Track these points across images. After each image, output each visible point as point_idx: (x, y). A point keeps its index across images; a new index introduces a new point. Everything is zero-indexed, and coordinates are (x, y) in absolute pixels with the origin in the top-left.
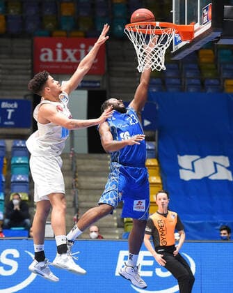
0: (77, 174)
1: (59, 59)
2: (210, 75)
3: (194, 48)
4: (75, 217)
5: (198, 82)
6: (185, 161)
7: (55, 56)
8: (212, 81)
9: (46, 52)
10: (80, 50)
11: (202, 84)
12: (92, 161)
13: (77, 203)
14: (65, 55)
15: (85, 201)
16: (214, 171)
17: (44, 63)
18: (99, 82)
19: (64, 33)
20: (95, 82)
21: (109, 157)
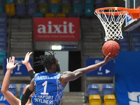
1: (50, 31)
6: (133, 96)
7: (47, 30)
9: (41, 27)
10: (64, 26)
17: (40, 34)
18: (76, 46)
19: (53, 15)
20: (73, 46)
21: (83, 94)
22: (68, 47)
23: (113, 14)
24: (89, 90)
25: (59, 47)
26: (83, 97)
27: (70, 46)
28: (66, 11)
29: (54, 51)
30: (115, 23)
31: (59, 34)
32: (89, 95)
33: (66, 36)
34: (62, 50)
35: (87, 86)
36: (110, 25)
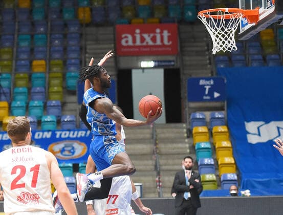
0: (157, 142)
1: (138, 43)
2: (270, 50)
4: (157, 179)
5: (260, 57)
6: (251, 127)
7: (134, 40)
8: (273, 56)
9: (126, 37)
10: (156, 35)
11: (264, 59)
12: (170, 130)
13: (158, 166)
14: (143, 40)
15: (165, 165)
16: (277, 135)
17: (125, 47)
18: (173, 61)
19: (141, 21)
20: (170, 61)
21: (184, 125)
22: (163, 64)
23: (222, 17)
24: (193, 120)
25: (151, 64)
26: (185, 130)
27: (165, 61)
28: (158, 15)
29: (143, 69)
30: (226, 30)
31: (151, 46)
32: (193, 127)
34: (155, 67)
35: (190, 115)
36: (218, 33)
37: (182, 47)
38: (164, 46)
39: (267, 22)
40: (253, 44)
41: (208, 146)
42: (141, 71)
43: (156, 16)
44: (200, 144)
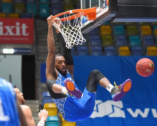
1: (1, 33)
2: (108, 43)
3: (96, 25)
5: (100, 48)
8: (110, 48)
10: (16, 27)
11: (103, 50)
16: (112, 111)
18: (30, 49)
19: (4, 15)
20: (27, 49)
21: (37, 102)
22: (21, 51)
24: (44, 98)
25: (12, 51)
26: (38, 106)
27: (23, 49)
28: (18, 11)
29: (5, 55)
31: (11, 37)
32: (44, 103)
33: (19, 39)
34: (15, 54)
35: (42, 93)
36: (68, 31)
37: (37, 38)
38: (22, 36)
39: (102, 20)
40: (95, 37)
41: (56, 119)
42: (3, 56)
43: (16, 11)
44: (50, 118)
